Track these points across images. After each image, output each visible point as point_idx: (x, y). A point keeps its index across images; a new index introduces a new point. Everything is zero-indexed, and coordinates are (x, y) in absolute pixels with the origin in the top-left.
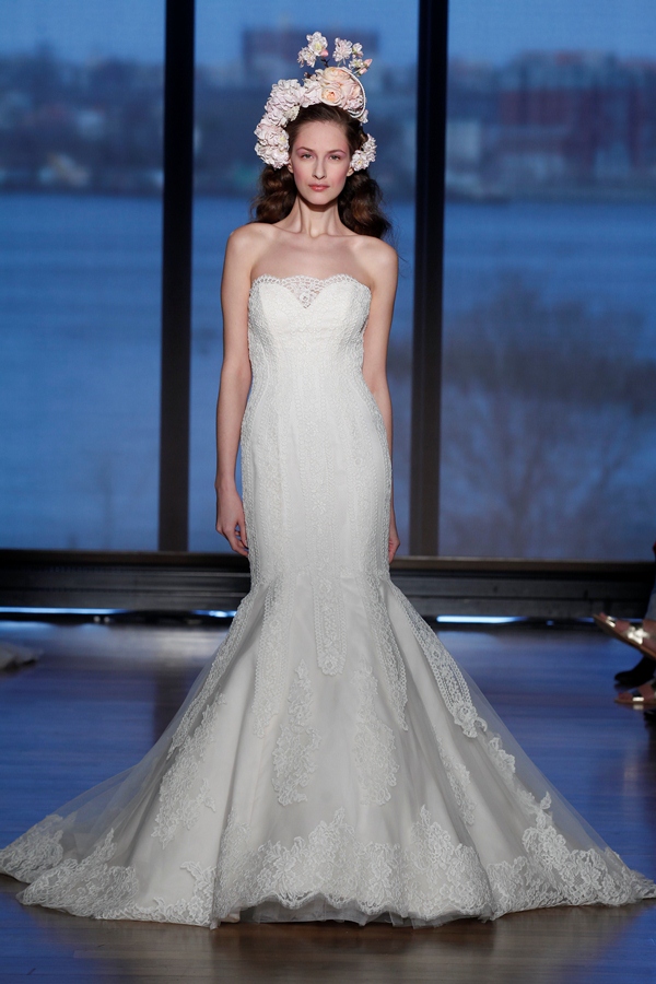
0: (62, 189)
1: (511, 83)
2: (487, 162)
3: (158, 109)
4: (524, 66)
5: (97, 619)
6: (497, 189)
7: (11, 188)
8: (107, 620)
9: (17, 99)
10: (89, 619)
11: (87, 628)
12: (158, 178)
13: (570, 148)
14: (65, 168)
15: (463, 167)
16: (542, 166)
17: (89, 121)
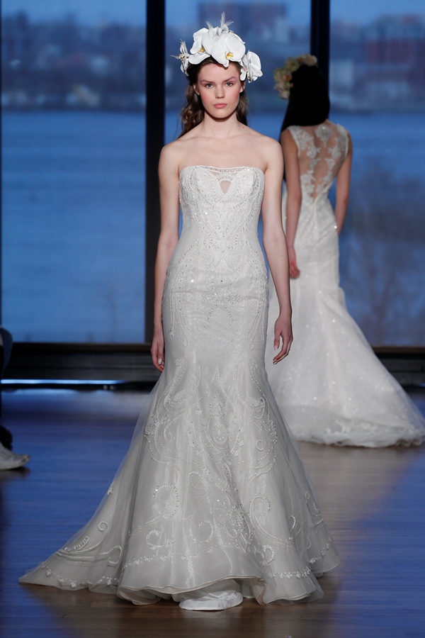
0: (82, 108)
1: (373, 36)
2: (358, 88)
3: (142, 55)
4: (382, 25)
5: (105, 387)
6: (365, 105)
7: (48, 108)
8: (112, 388)
9: (52, 50)
10: (100, 387)
11: (99, 393)
12: (143, 100)
13: (412, 77)
14: (83, 94)
15: (341, 90)
16: (395, 89)
17: (99, 64)
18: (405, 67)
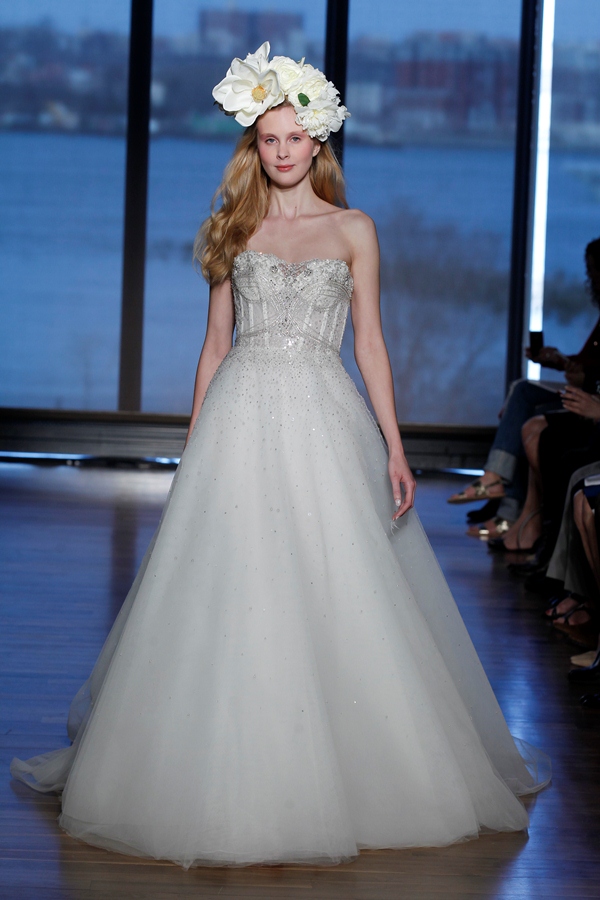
0: (57, 130)
1: (405, 56)
2: (386, 116)
4: (415, 43)
5: (69, 463)
7: (17, 128)
8: (77, 463)
9: (22, 60)
10: (63, 462)
11: (62, 470)
13: (449, 106)
14: (60, 114)
15: (365, 118)
16: (429, 119)
17: (79, 78)
18: (441, 93)
